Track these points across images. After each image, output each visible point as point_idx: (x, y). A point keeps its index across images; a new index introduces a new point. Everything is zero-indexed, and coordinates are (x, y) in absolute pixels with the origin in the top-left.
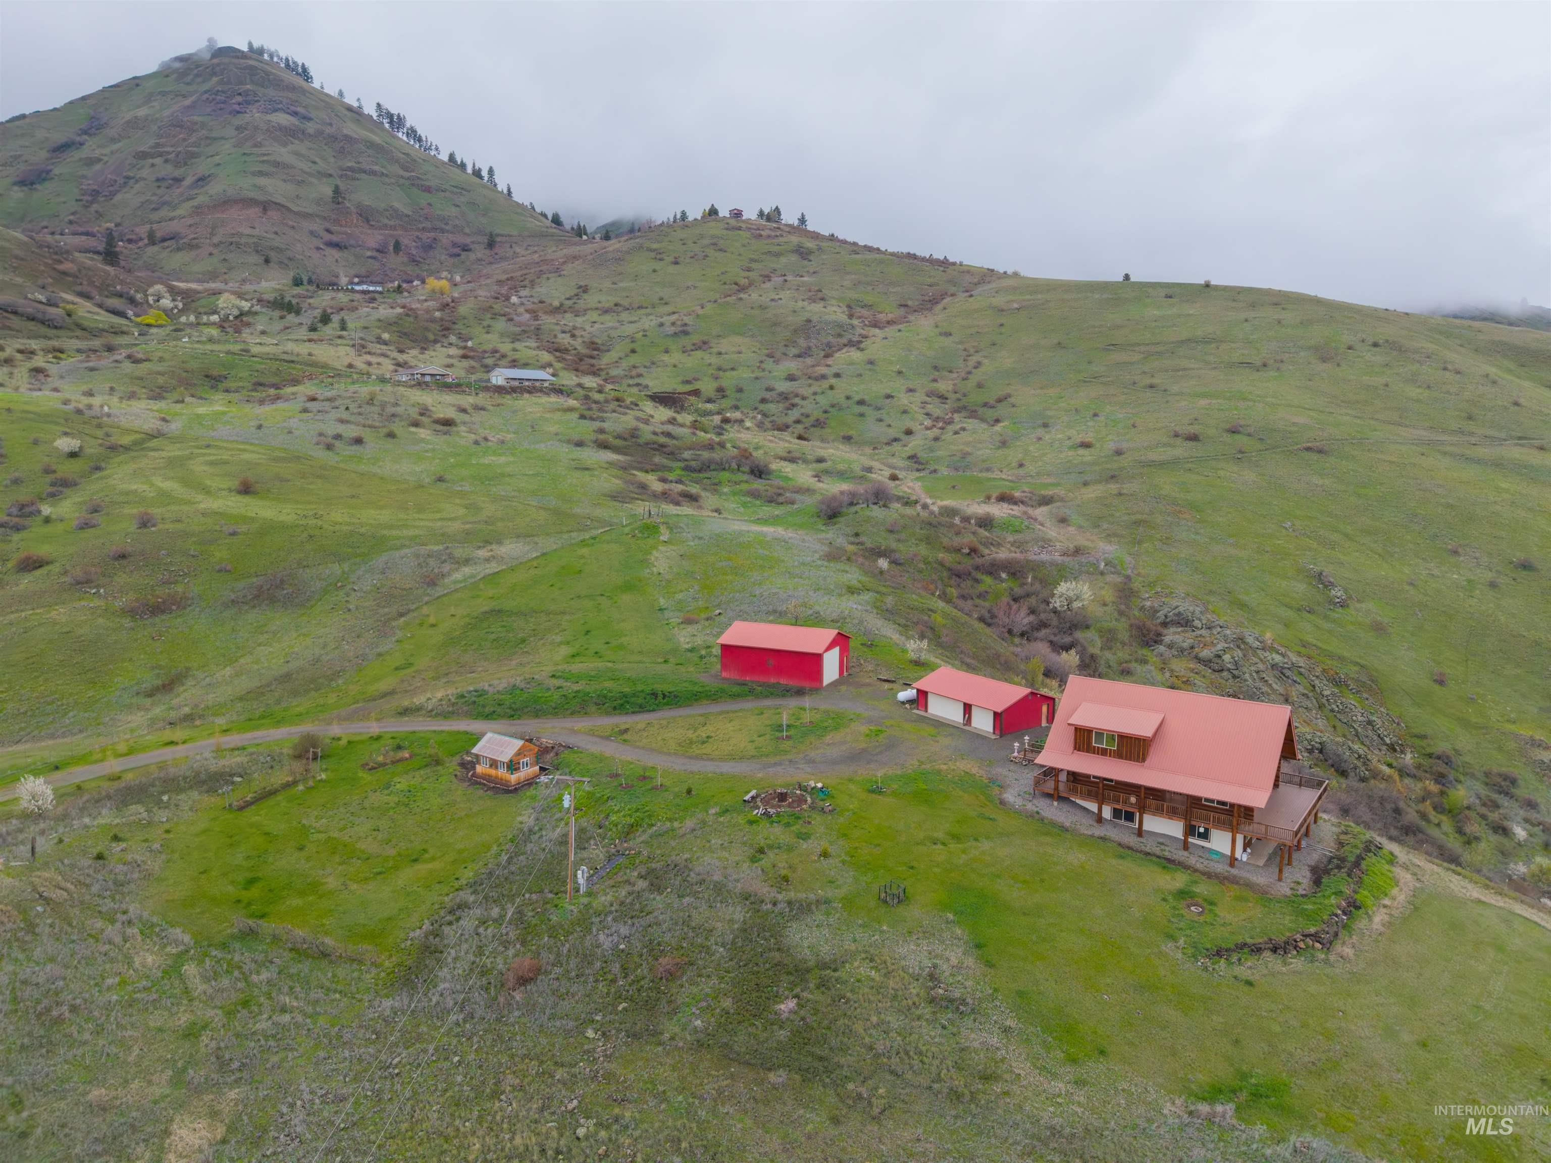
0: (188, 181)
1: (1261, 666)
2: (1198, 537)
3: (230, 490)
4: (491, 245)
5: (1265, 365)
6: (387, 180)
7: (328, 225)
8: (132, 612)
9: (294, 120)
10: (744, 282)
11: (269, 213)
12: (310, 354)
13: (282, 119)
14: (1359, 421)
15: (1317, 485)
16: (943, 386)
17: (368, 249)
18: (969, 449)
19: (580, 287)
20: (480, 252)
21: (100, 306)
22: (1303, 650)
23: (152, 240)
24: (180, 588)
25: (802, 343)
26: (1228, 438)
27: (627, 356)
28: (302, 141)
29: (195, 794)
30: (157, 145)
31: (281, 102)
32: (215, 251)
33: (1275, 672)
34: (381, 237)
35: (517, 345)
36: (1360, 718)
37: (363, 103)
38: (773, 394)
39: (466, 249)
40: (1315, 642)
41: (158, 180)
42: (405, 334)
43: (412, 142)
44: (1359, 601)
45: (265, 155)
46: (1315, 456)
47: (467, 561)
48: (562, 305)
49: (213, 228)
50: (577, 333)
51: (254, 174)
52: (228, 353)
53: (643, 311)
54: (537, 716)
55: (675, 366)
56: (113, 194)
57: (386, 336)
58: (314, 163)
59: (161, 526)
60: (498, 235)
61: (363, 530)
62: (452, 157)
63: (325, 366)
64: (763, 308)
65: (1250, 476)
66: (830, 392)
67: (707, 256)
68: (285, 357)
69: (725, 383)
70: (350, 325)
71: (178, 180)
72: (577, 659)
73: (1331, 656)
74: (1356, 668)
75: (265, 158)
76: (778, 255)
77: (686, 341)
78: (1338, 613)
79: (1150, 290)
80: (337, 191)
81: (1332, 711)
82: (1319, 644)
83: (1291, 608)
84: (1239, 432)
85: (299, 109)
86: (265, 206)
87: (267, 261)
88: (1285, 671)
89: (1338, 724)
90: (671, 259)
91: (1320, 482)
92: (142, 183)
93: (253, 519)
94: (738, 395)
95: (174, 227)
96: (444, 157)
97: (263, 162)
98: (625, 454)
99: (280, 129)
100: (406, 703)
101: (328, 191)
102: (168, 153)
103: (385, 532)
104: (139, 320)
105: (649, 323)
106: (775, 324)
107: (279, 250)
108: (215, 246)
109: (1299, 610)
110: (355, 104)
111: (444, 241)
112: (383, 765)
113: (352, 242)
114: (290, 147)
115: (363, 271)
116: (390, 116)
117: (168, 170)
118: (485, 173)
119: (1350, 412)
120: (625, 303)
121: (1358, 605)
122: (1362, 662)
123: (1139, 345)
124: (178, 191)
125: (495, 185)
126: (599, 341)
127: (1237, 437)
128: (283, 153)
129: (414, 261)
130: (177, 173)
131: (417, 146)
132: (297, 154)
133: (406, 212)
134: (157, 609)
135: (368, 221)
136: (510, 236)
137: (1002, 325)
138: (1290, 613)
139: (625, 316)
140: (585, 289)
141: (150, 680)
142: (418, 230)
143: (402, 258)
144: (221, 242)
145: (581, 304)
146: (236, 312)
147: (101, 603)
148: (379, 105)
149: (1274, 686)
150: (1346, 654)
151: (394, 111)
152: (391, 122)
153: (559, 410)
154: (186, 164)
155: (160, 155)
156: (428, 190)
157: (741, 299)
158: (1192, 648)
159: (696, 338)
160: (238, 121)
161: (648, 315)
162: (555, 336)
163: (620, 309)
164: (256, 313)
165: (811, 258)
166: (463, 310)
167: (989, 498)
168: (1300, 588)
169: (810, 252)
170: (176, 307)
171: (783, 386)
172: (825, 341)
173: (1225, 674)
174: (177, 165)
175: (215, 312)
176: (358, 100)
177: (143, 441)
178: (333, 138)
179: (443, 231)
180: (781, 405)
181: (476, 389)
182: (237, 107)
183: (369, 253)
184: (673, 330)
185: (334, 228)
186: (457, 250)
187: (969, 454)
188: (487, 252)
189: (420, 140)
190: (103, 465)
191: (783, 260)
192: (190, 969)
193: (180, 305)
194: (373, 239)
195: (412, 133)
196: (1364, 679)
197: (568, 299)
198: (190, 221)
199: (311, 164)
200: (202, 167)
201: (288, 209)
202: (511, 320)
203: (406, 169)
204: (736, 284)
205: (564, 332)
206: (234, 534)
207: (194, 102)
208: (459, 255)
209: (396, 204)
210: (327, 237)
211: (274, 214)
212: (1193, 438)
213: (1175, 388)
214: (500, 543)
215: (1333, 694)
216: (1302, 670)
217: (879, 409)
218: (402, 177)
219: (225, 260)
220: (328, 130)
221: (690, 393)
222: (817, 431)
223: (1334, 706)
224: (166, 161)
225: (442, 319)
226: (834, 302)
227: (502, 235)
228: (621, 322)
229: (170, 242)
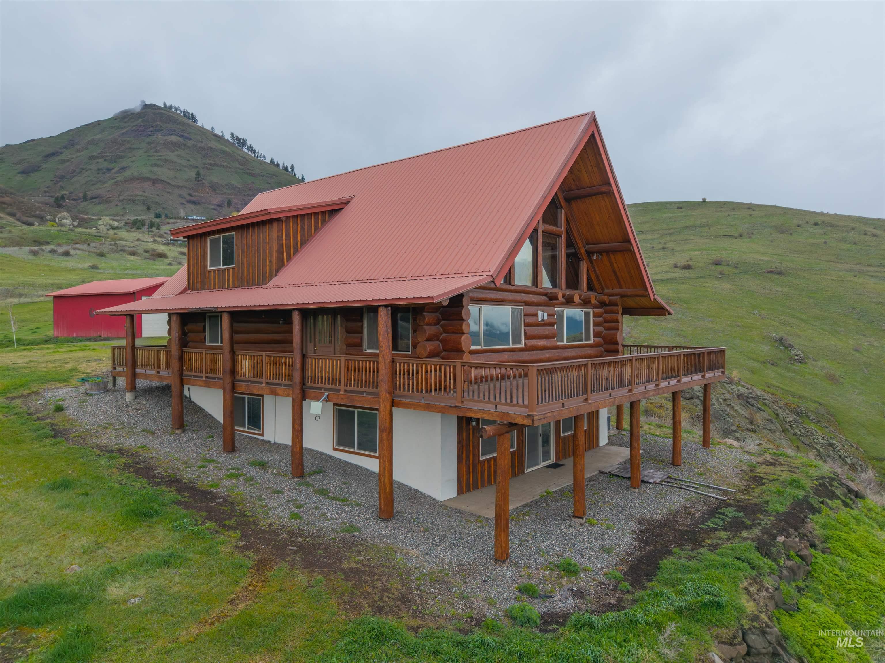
0: (116, 169)
1: (728, 396)
2: (684, 317)
5: (741, 236)
6: (230, 170)
7: (191, 192)
9: (180, 139)
11: (156, 185)
13: (174, 138)
14: (807, 260)
15: (777, 291)
17: (212, 205)
22: (767, 389)
23: (85, 198)
26: (713, 267)
28: (184, 150)
30: (102, 152)
31: (175, 131)
32: (119, 204)
33: (741, 401)
34: (221, 199)
36: (821, 441)
37: (225, 133)
40: (778, 384)
41: (99, 170)
43: (250, 153)
44: (814, 360)
45: (160, 156)
46: (776, 276)
49: (121, 192)
51: (152, 165)
56: (72, 177)
58: (189, 160)
62: (272, 161)
65: (727, 286)
71: (109, 170)
73: (793, 395)
74: (816, 405)
75: (159, 158)
78: (798, 366)
79: (668, 205)
80: (198, 174)
81: (795, 434)
82: (781, 386)
83: (758, 361)
84: (720, 265)
85: (185, 134)
86: (154, 182)
88: (750, 400)
89: (801, 445)
91: (780, 289)
92: (89, 172)
95: (100, 192)
96: (268, 160)
97: (159, 159)
99: (172, 143)
101: (193, 174)
102: (107, 156)
107: (157, 203)
108: (120, 201)
109: (764, 363)
110: (220, 134)
113: (204, 201)
114: (176, 153)
116: (238, 139)
117: (105, 165)
118: (289, 169)
119: (801, 256)
121: (814, 363)
122: (821, 401)
123: (659, 230)
124: (108, 175)
125: (295, 175)
127: (719, 267)
128: (172, 156)
130: (110, 166)
131: (253, 155)
132: (179, 156)
133: (238, 186)
135: (215, 190)
138: (756, 365)
142: (245, 195)
143: (231, 209)
144: (124, 199)
146: (108, 227)
148: (232, 134)
149: (740, 411)
150: (806, 394)
151: (241, 137)
152: (239, 143)
154: (115, 162)
155: (102, 157)
156: (253, 175)
160: (149, 139)
168: (765, 349)
173: (695, 401)
174: (111, 162)
175: (95, 227)
176: (222, 132)
178: (202, 149)
182: (150, 133)
183: (213, 207)
185: (194, 194)
189: (255, 152)
193: (76, 224)
194: (216, 199)
195: (251, 148)
196: (823, 412)
198: (109, 189)
199: (187, 162)
200: (124, 163)
201: (169, 184)
203: (242, 165)
207: (127, 131)
209: (233, 182)
210: (188, 198)
211: (159, 186)
212: (688, 267)
213: (679, 248)
215: (795, 421)
216: (766, 402)
218: (239, 169)
219: (124, 208)
220: (199, 145)
223: (796, 431)
224: (105, 160)
229: (95, 200)
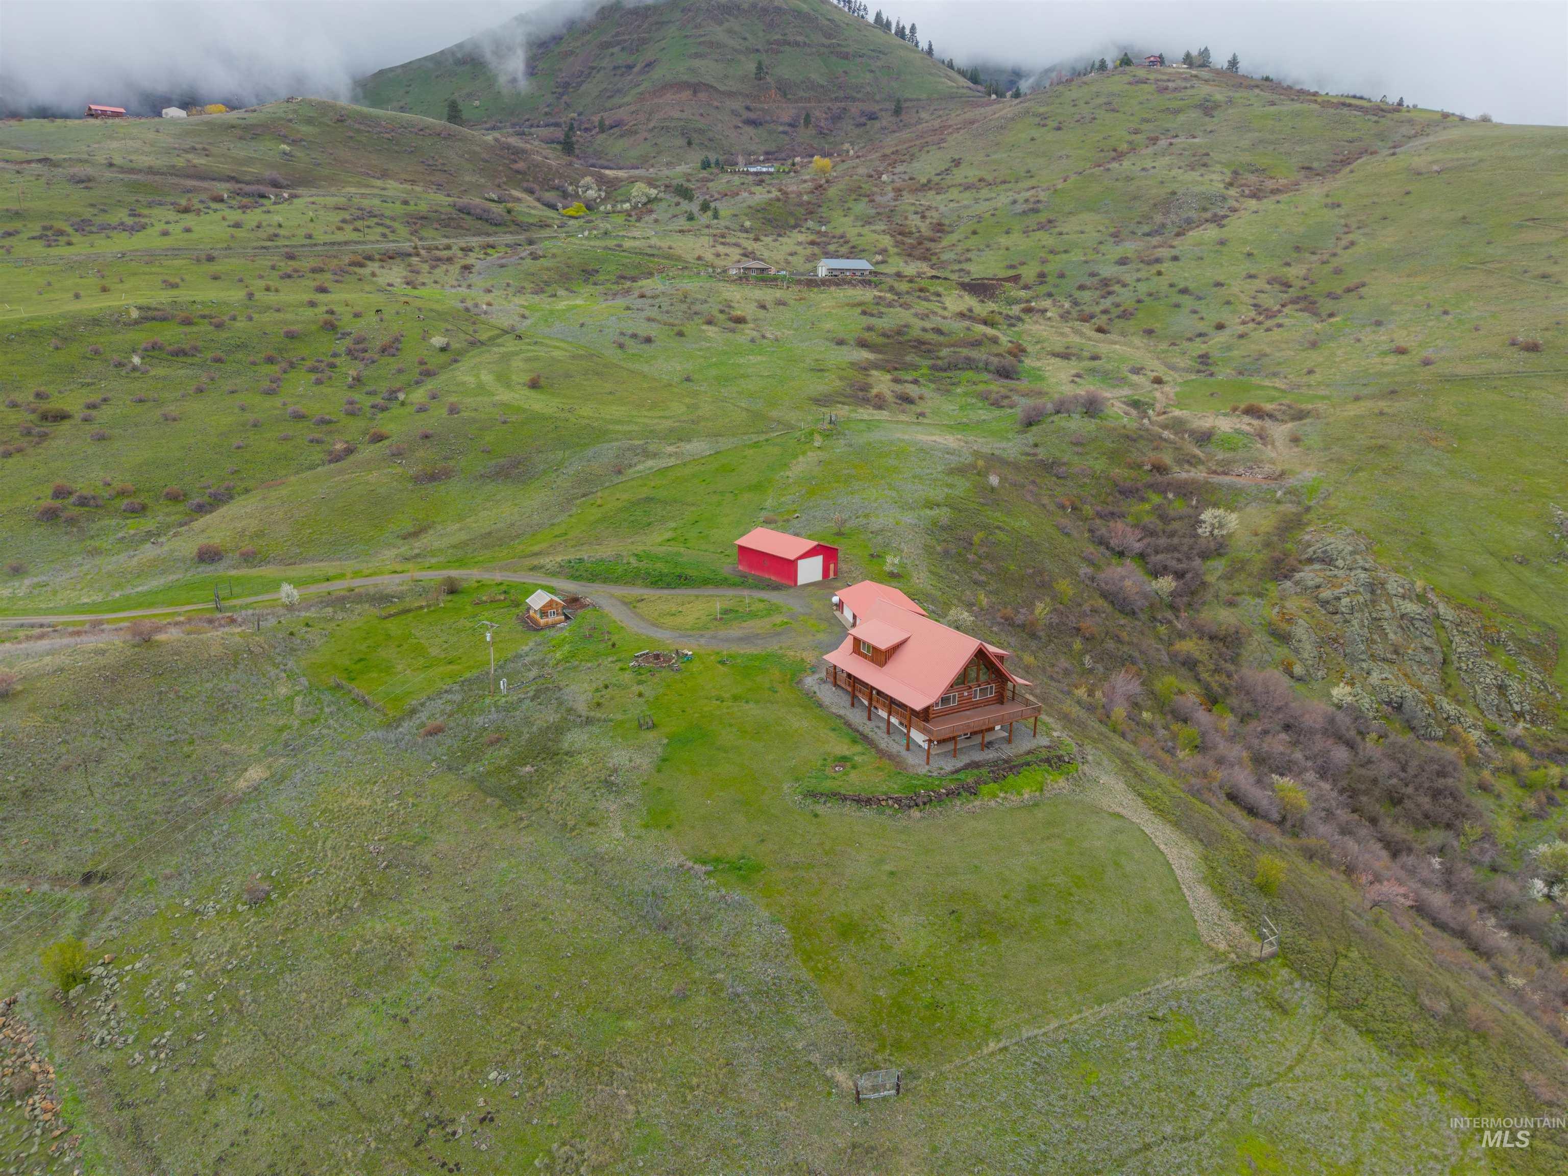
0: (638, 67)
1: (1387, 614)
3: (524, 385)
4: (897, 111)
6: (809, 50)
7: (748, 103)
8: (417, 479)
10: (1124, 147)
11: (699, 95)
12: (670, 248)
16: (1294, 272)
17: (781, 124)
18: (1268, 350)
19: (954, 161)
20: (886, 120)
21: (538, 200)
23: (602, 128)
24: (452, 463)
25: (1158, 218)
27: (967, 238)
28: (737, 17)
29: (367, 606)
30: (618, 34)
32: (648, 137)
33: (1401, 622)
34: (794, 111)
35: (866, 230)
38: (1095, 280)
39: (872, 117)
40: (1500, 596)
41: (615, 68)
42: (770, 221)
43: (841, 5)
45: (702, 36)
47: (655, 455)
48: (929, 181)
49: (651, 114)
50: (928, 214)
51: (691, 56)
52: (606, 248)
53: (1004, 187)
54: (604, 582)
55: (1007, 249)
56: (579, 86)
57: (748, 224)
58: (745, 39)
59: (462, 414)
60: (906, 100)
61: (596, 424)
62: (878, 17)
63: (679, 259)
64: (1129, 179)
66: (1156, 279)
67: (1094, 119)
68: (649, 251)
69: (1047, 269)
70: (722, 213)
71: (630, 68)
72: (672, 543)
73: (1512, 613)
74: (1538, 630)
75: (702, 39)
76: (1177, 111)
77: (1032, 221)
80: (759, 65)
82: (1505, 599)
83: (1497, 556)
86: (696, 89)
87: (689, 144)
88: (1416, 622)
90: (1055, 124)
92: (602, 73)
93: (525, 410)
94: (1058, 281)
95: (621, 114)
96: (872, 17)
97: (700, 43)
98: (880, 352)
100: (536, 563)
101: (752, 66)
102: (625, 41)
103: (611, 427)
104: (564, 212)
105: (1003, 199)
106: (1135, 198)
107: (700, 131)
108: (650, 131)
109: (1507, 559)
111: (853, 110)
112: (486, 602)
113: (768, 118)
114: (725, 25)
115: (772, 147)
117: (623, 58)
118: (908, 33)
120: (989, 178)
124: (629, 78)
125: (917, 43)
126: (947, 222)
128: (718, 32)
129: (821, 133)
130: (630, 60)
132: (730, 31)
133: (821, 82)
134: (433, 478)
135: (785, 95)
136: (919, 100)
137: (1408, 193)
139: (985, 193)
140: (957, 163)
141: (409, 527)
142: (831, 100)
143: (812, 131)
144: (655, 127)
145: (949, 180)
146: (644, 200)
147: (399, 470)
149: (1390, 635)
150: (1536, 613)
153: (848, 305)
154: (638, 51)
155: (619, 43)
156: (846, 56)
157: (1109, 170)
158: (1318, 587)
159: (1043, 217)
161: (1006, 191)
162: (906, 218)
163: (983, 184)
164: (661, 200)
165: (1215, 113)
166: (832, 192)
167: (1235, 409)
168: (1526, 536)
169: (1217, 106)
170: (600, 197)
171: (1108, 271)
172: (1184, 216)
174: (631, 52)
175: (628, 201)
177: (498, 336)
178: (763, 13)
179: (854, 100)
180: (1098, 292)
181: (789, 282)
183: (781, 129)
184: (1026, 207)
185: (753, 105)
186: (863, 120)
187: (1265, 355)
188: (894, 119)
190: (459, 358)
191: (1181, 118)
192: (299, 699)
193: (603, 194)
194: (787, 113)
196: (1540, 641)
197: (938, 175)
198: (633, 108)
199: (742, 41)
200: (650, 53)
201: (716, 90)
202: (872, 201)
204: (1115, 150)
205: (916, 213)
206: (505, 422)
208: (865, 124)
209: (813, 75)
210: (746, 115)
211: (702, 96)
214: (689, 441)
217: (1199, 298)
218: (824, 45)
219: (655, 144)
221: (1007, 279)
222: (1120, 324)
224: (623, 49)
225: (809, 203)
226: (1218, 167)
227: (911, 100)
228: (977, 200)
229: (615, 129)
